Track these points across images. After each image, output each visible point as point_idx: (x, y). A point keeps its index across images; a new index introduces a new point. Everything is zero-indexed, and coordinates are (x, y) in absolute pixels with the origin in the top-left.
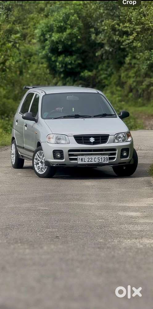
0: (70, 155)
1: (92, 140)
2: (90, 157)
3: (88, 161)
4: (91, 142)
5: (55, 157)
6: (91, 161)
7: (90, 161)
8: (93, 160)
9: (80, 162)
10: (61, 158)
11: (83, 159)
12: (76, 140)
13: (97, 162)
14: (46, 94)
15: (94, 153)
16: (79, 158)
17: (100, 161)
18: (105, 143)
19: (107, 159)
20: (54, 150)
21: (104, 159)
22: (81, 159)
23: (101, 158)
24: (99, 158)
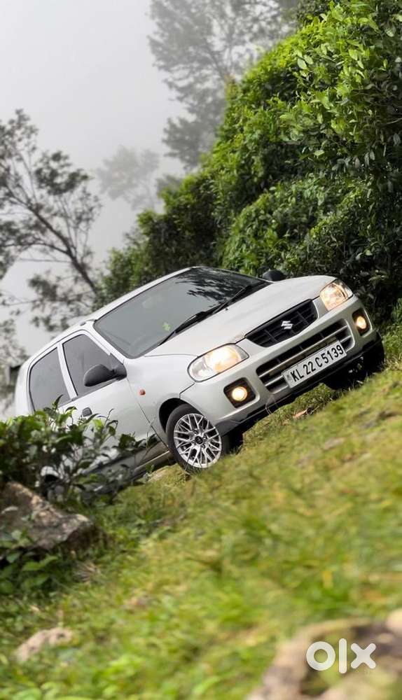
0: (265, 380)
1: (287, 325)
2: (306, 362)
3: (308, 373)
4: (288, 331)
5: (235, 403)
6: (313, 370)
7: (310, 370)
8: (316, 366)
9: (293, 384)
10: (248, 396)
11: (296, 372)
12: (257, 342)
13: (325, 366)
14: (96, 321)
15: (307, 351)
16: (288, 376)
17: (331, 361)
18: (316, 318)
19: (341, 349)
20: (223, 387)
21: (336, 352)
22: (291, 376)
23: (328, 353)
24: (324, 354)
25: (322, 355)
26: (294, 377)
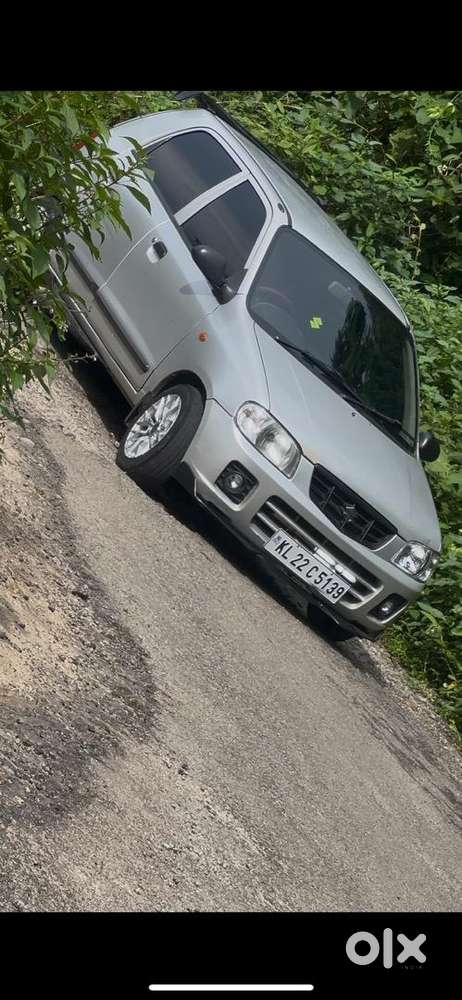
0: (265, 509)
1: (350, 513)
2: (307, 556)
3: (292, 563)
5: (222, 481)
6: (298, 568)
7: (298, 564)
8: (305, 569)
9: (271, 547)
10: (235, 495)
11: (288, 547)
12: (314, 481)
13: (310, 581)
16: (279, 538)
17: (319, 586)
18: (372, 548)
19: (340, 594)
20: (236, 459)
21: (333, 589)
22: (281, 542)
23: (330, 580)
24: (326, 575)
25: (323, 573)
26: (281, 547)
